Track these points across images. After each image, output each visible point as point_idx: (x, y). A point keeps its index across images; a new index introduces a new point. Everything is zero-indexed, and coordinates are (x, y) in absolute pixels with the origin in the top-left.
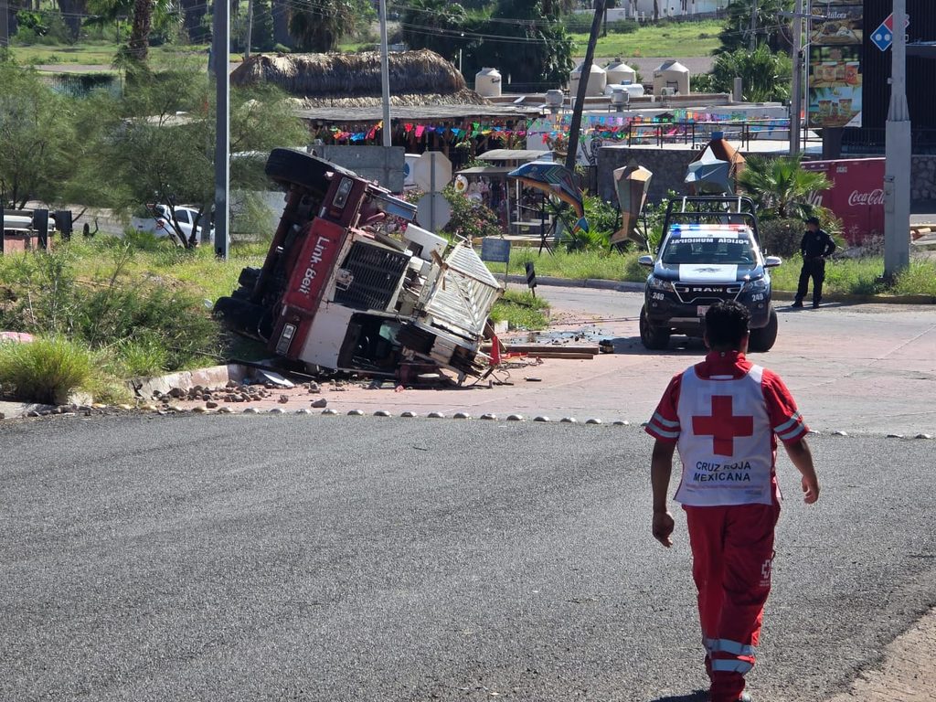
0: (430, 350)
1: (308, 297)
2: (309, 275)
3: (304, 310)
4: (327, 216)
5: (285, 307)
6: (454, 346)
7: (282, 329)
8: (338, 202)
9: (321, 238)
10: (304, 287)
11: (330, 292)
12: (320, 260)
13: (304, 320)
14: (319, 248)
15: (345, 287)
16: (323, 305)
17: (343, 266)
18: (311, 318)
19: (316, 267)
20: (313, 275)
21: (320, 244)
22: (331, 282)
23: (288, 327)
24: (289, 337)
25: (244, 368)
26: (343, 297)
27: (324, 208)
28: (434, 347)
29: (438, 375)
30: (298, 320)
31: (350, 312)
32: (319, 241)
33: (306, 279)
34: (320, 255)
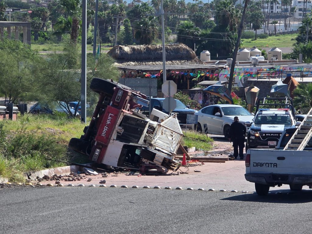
0: (153, 160)
1: (105, 138)
2: (106, 129)
3: (103, 143)
4: (113, 105)
5: (96, 142)
6: (163, 158)
7: (95, 151)
8: (117, 99)
9: (110, 114)
10: (103, 134)
11: (114, 136)
12: (110, 123)
13: (104, 147)
14: (109, 118)
15: (121, 134)
16: (111, 141)
17: (120, 125)
18: (106, 146)
19: (108, 126)
20: (107, 129)
21: (110, 117)
22: (115, 132)
23: (98, 150)
24: (98, 154)
25: (78, 167)
26: (120, 138)
27: (112, 102)
28: (155, 158)
29: (156, 170)
30: (101, 147)
31: (122, 144)
32: (109, 115)
33: (104, 130)
34: (110, 121)
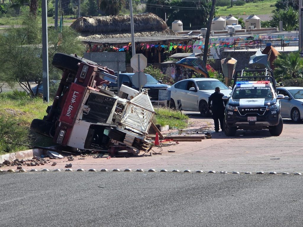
0: (123, 140)
1: (70, 118)
2: (70, 108)
3: (68, 124)
4: (78, 82)
5: (60, 122)
6: (134, 138)
7: (59, 132)
8: (82, 76)
9: (75, 92)
10: (68, 114)
11: (80, 115)
12: (75, 101)
13: (69, 128)
14: (74, 96)
15: (87, 113)
16: (77, 121)
17: (86, 104)
18: (72, 127)
19: (73, 104)
20: (72, 108)
21: (75, 95)
22: (80, 111)
23: (62, 131)
24: (62, 136)
25: (41, 150)
26: (86, 118)
27: (76, 79)
28: (125, 138)
29: (127, 151)
30: (66, 128)
31: (89, 124)
32: (74, 94)
33: (69, 110)
34: (75, 99)
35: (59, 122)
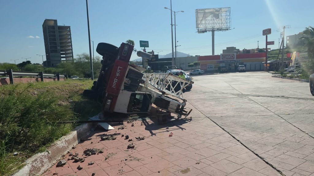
2: (115, 81)
3: (114, 94)
4: (120, 59)
6: (177, 105)
7: (106, 101)
8: (124, 54)
9: (119, 67)
10: (114, 86)
12: (119, 75)
14: (118, 71)
15: (128, 84)
17: (126, 77)
18: (117, 97)
19: (118, 78)
20: (117, 81)
21: (119, 69)
22: (123, 83)
23: (109, 100)
24: (109, 104)
25: (91, 123)
26: (127, 88)
27: (119, 56)
28: (169, 106)
30: (112, 97)
31: (130, 93)
32: (118, 69)
33: (115, 82)
34: (118, 73)
35: (106, 93)
